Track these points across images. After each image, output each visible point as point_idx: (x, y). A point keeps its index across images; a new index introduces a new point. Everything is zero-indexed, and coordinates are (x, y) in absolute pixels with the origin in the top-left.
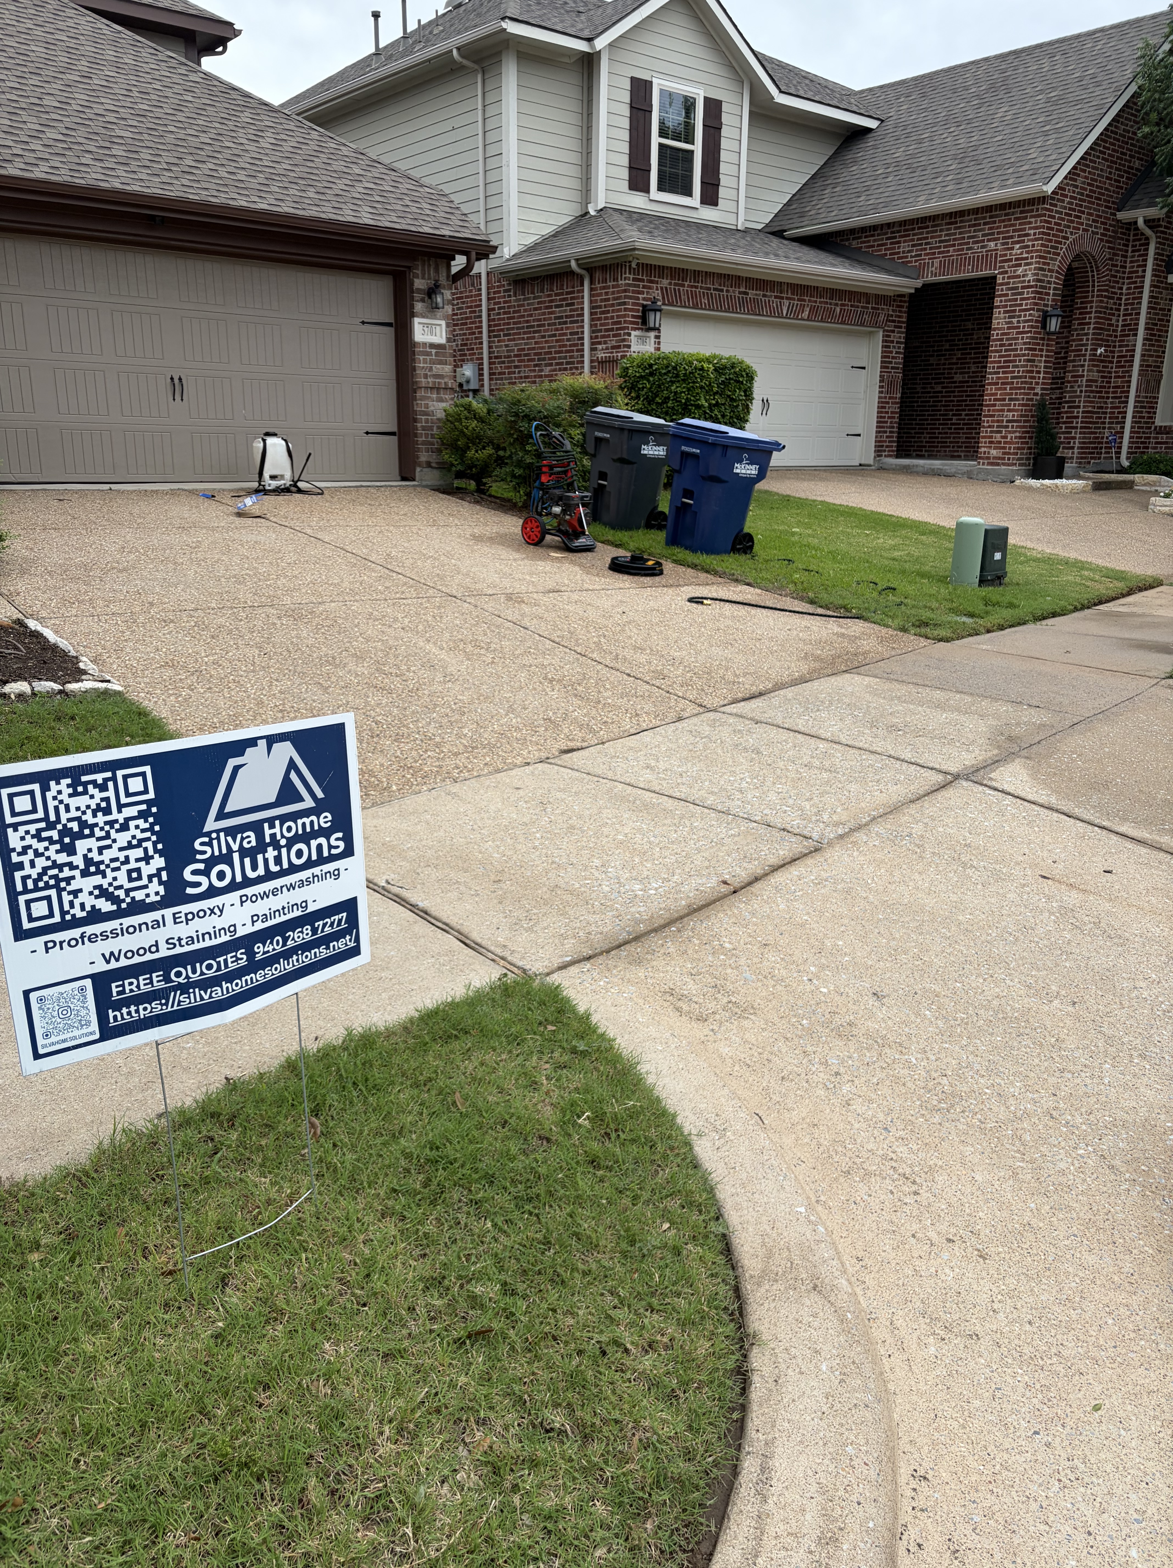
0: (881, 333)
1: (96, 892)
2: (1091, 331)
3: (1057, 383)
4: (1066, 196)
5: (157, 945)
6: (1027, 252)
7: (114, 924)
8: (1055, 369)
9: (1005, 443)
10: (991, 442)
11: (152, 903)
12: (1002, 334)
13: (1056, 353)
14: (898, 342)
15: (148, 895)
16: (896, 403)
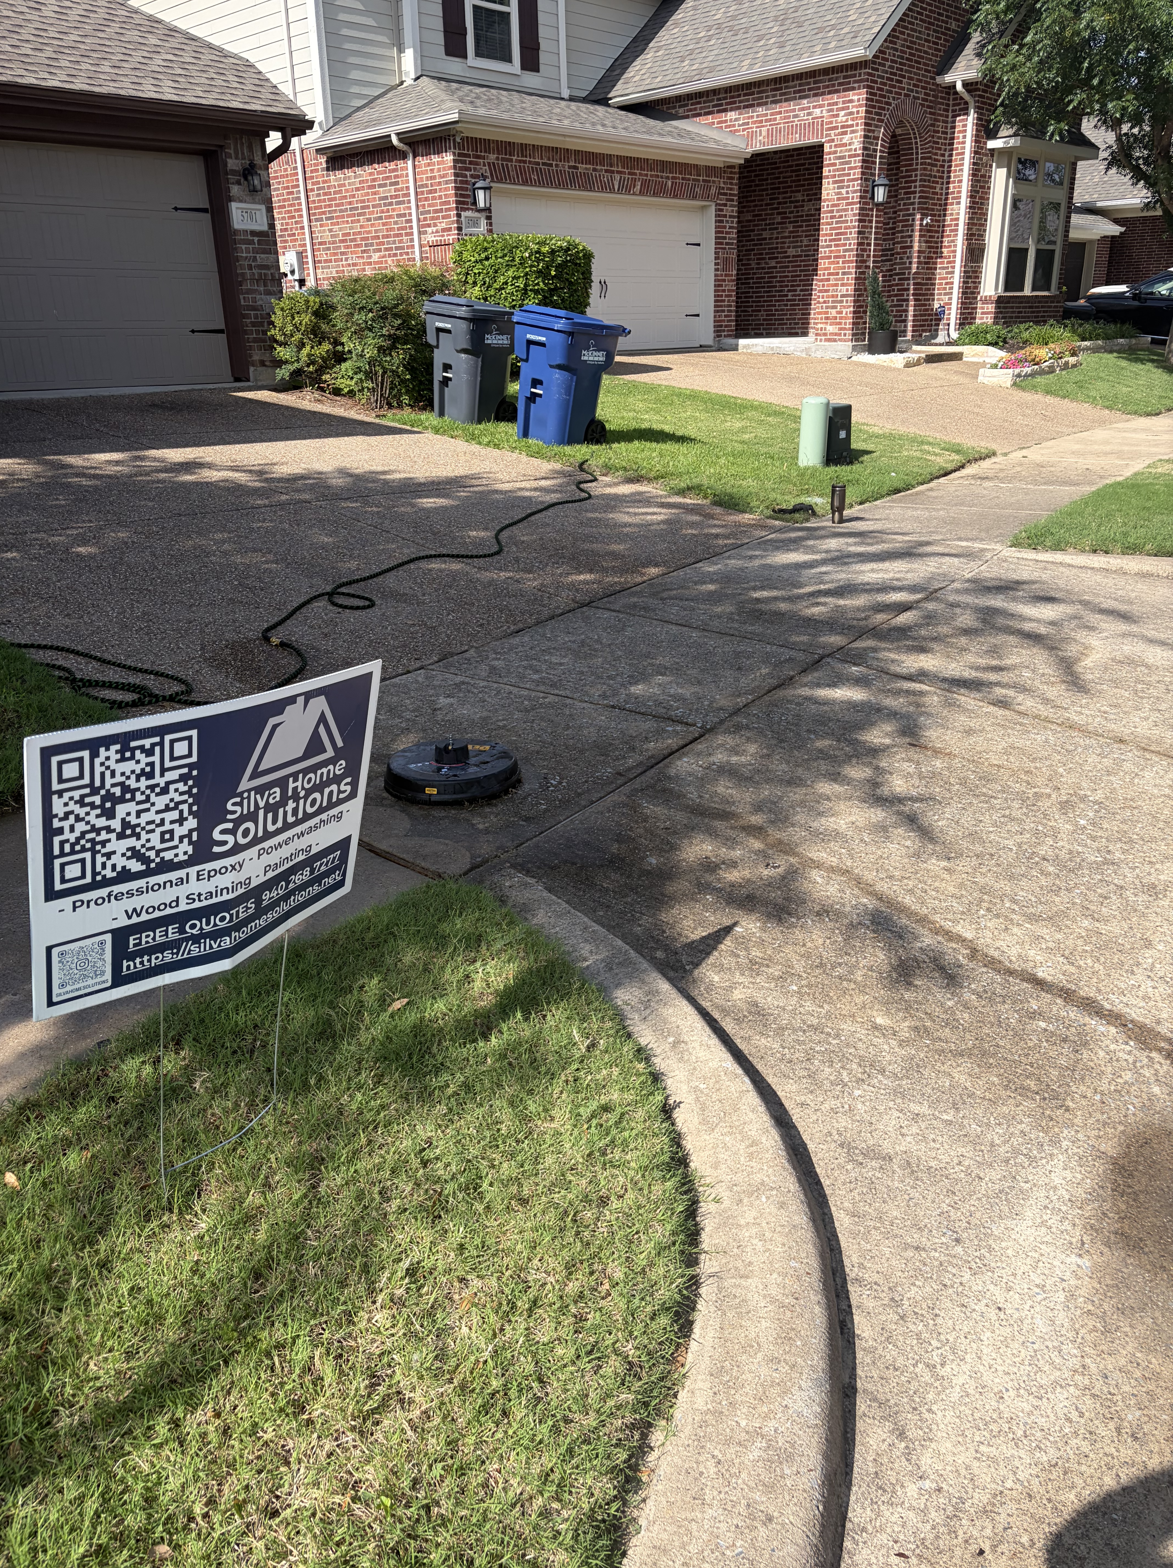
0: (713, 208)
1: (129, 854)
2: (917, 200)
3: (887, 255)
4: (887, 60)
5: (177, 901)
6: (853, 119)
7: (141, 883)
8: (884, 240)
9: (841, 318)
10: (827, 318)
11: (180, 862)
12: (833, 206)
13: (885, 224)
14: (731, 217)
15: (176, 855)
16: (733, 281)
